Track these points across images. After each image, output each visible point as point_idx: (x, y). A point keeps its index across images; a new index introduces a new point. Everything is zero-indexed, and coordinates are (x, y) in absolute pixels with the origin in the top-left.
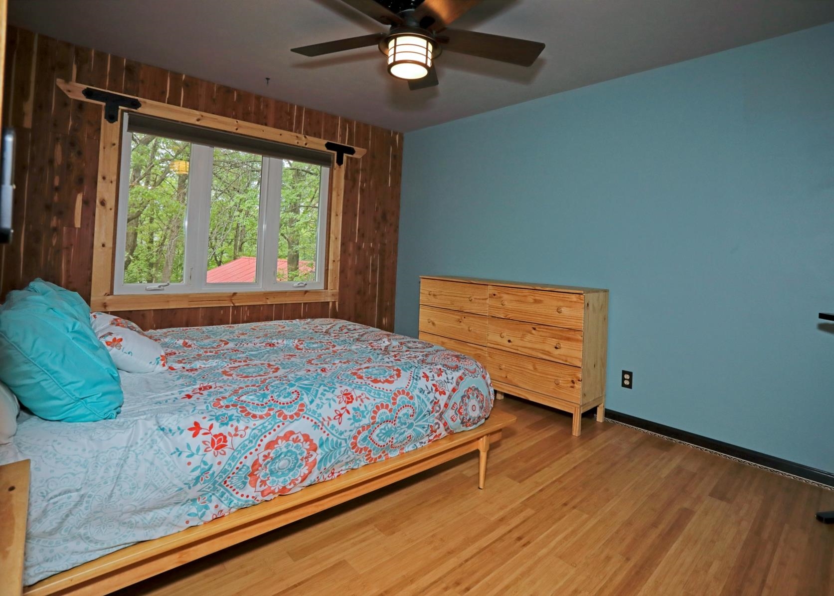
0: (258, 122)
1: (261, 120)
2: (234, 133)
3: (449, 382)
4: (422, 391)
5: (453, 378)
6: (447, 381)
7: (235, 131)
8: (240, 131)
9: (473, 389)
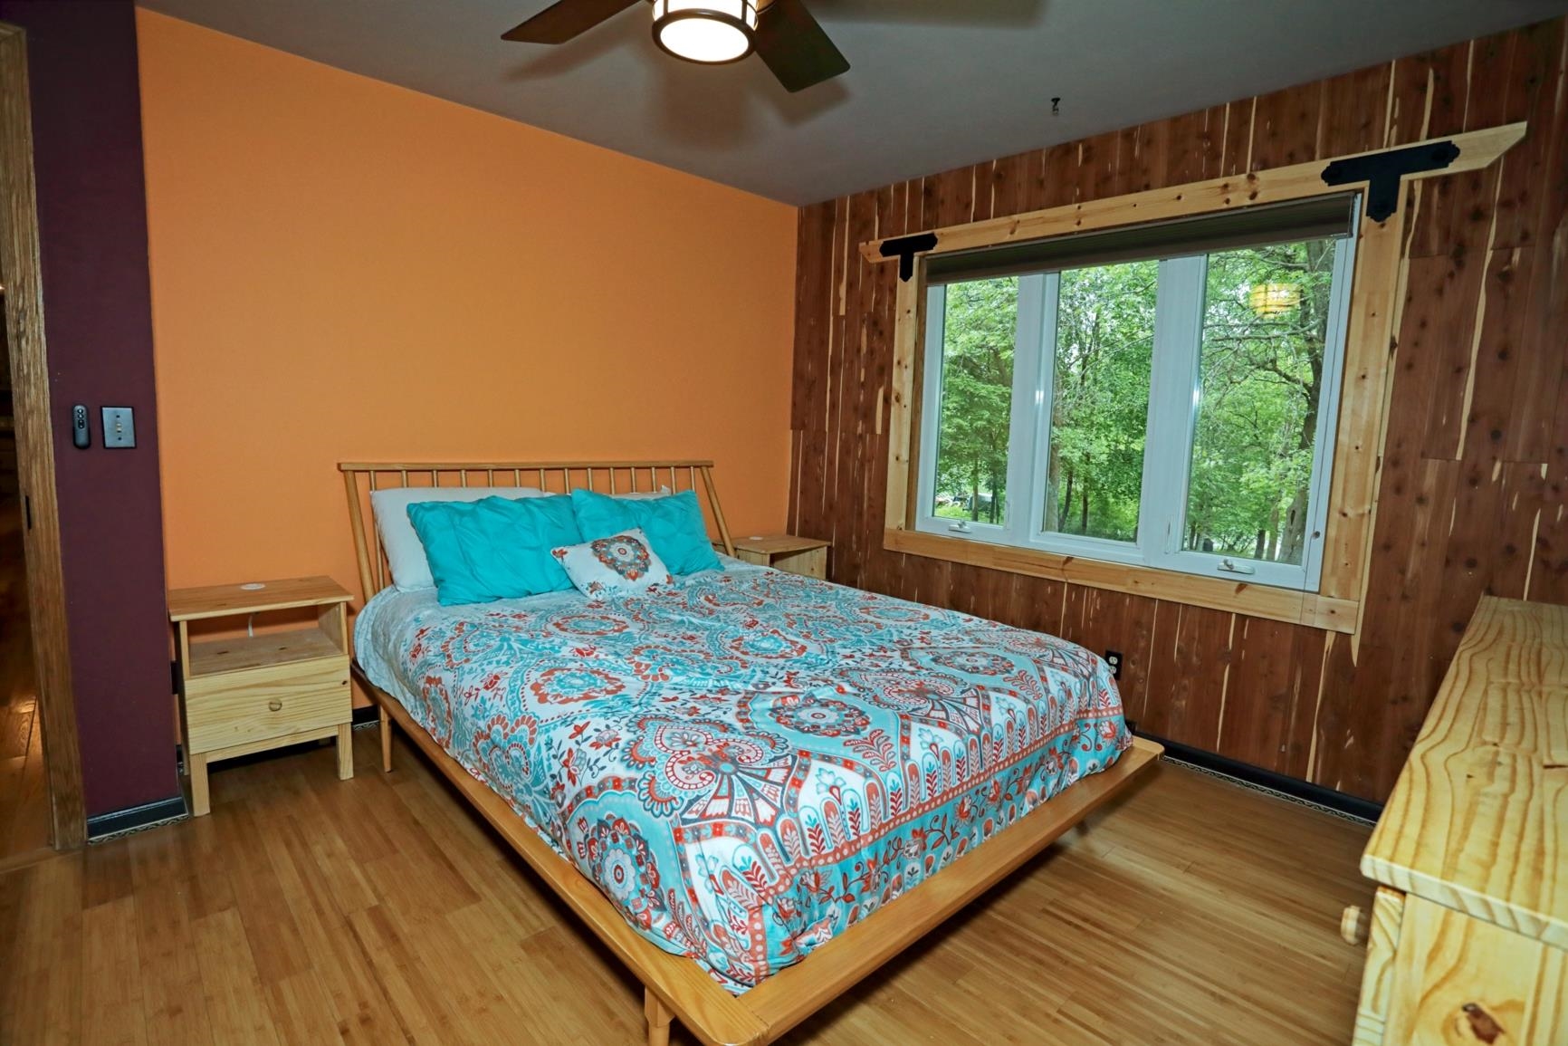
0: (1130, 189)
1: (1136, 181)
2: (1079, 232)
3: (591, 769)
4: (549, 744)
5: (603, 768)
6: (591, 763)
7: (1076, 228)
8: (1088, 224)
9: (633, 832)
